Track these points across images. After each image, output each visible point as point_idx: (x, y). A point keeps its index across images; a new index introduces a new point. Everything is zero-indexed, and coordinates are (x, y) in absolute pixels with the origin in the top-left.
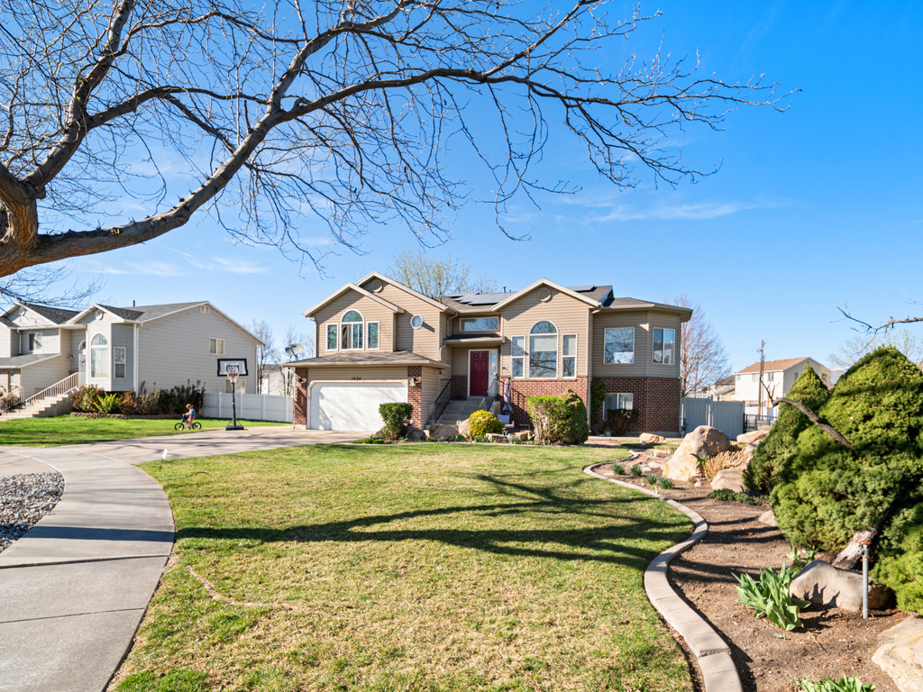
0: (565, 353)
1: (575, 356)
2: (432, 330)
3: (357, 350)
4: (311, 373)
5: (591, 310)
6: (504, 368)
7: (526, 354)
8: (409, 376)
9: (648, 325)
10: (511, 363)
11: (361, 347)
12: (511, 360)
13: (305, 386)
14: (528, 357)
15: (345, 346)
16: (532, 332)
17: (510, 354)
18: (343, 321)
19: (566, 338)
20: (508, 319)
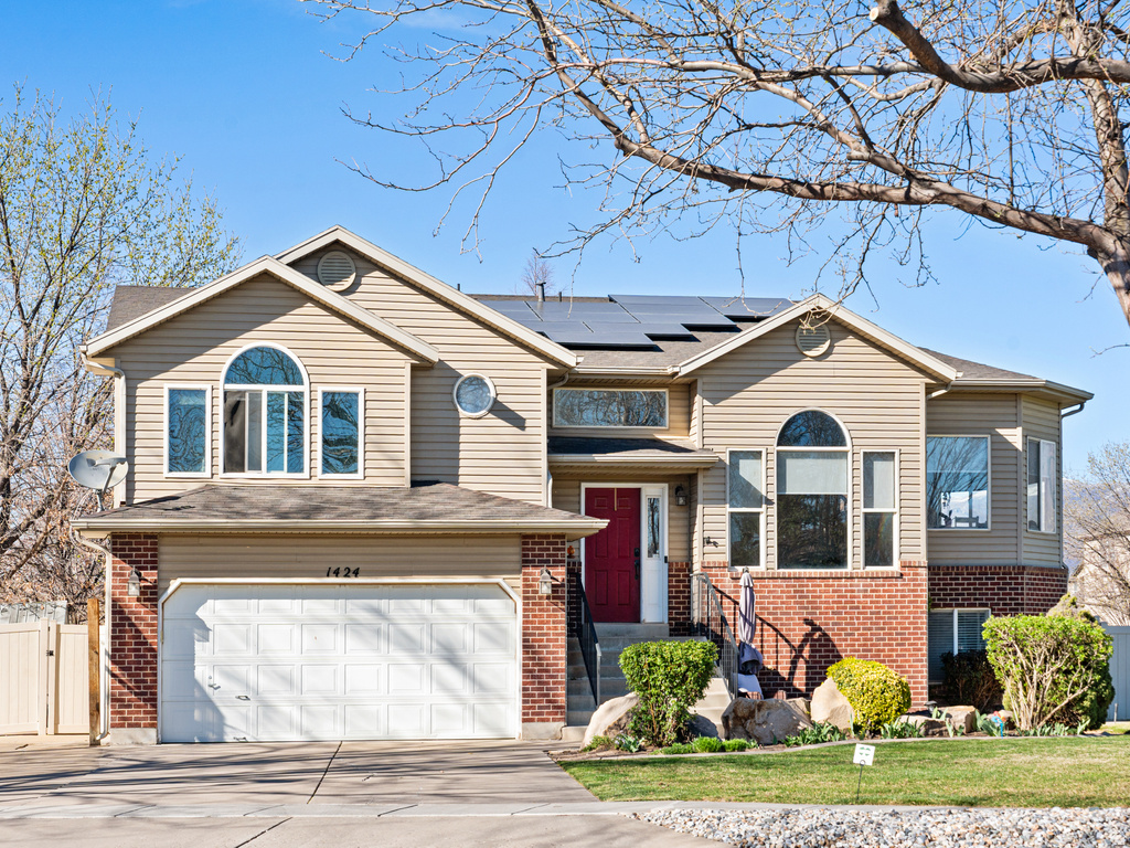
0: (869, 501)
1: (897, 509)
2: (519, 422)
3: (283, 476)
4: (167, 552)
5: (929, 389)
6: (707, 541)
7: (769, 502)
8: (526, 562)
9: (1019, 431)
10: (727, 526)
11: (295, 466)
12: (727, 519)
13: (151, 595)
14: (774, 510)
15: (234, 461)
16: (782, 440)
17: (723, 501)
18: (228, 380)
19: (869, 458)
20: (715, 401)
